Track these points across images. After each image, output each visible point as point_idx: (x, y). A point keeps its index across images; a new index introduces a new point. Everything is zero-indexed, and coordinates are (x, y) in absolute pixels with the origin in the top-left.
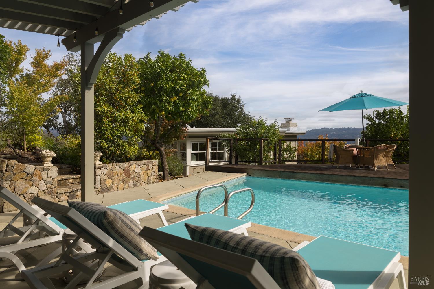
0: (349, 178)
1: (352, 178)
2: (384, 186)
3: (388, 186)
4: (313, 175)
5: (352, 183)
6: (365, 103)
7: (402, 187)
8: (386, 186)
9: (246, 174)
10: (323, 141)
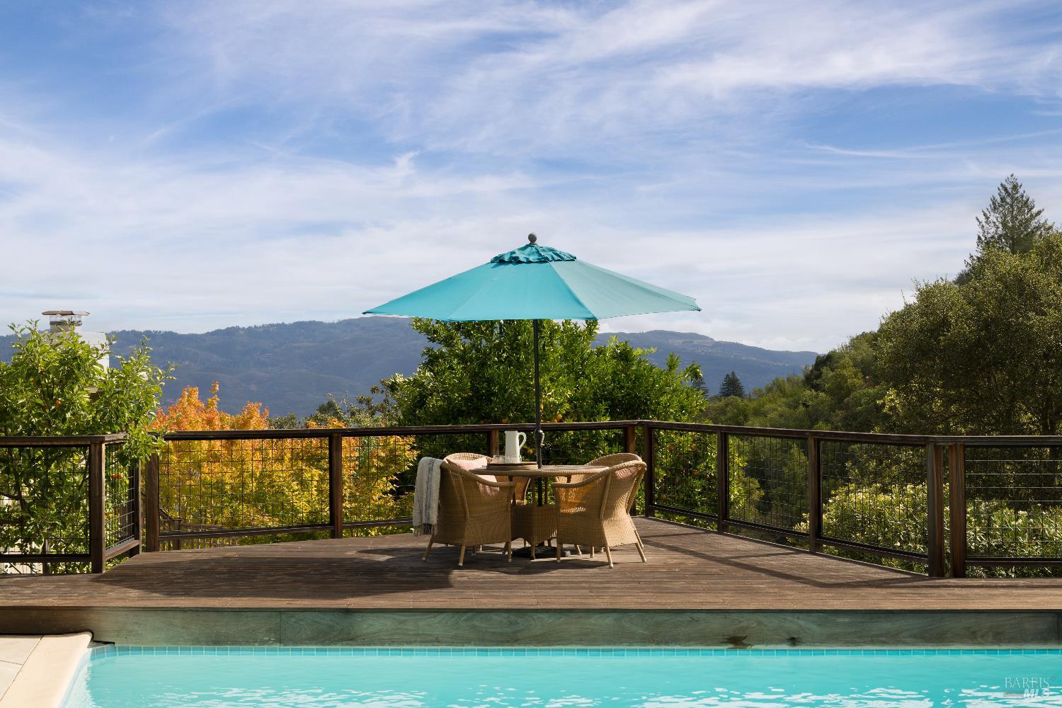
0: (595, 620)
1: (609, 620)
2: (731, 643)
3: (744, 641)
4: (440, 617)
5: (609, 643)
6: (570, 287)
7: (793, 641)
8: (737, 641)
9: (86, 638)
10: (334, 438)
